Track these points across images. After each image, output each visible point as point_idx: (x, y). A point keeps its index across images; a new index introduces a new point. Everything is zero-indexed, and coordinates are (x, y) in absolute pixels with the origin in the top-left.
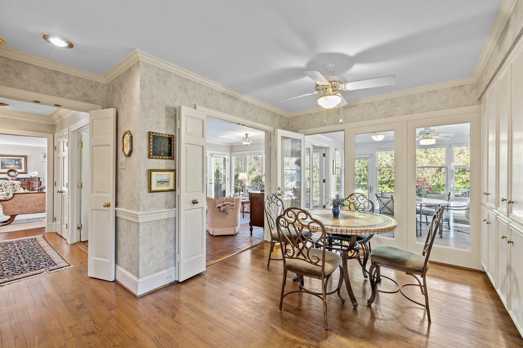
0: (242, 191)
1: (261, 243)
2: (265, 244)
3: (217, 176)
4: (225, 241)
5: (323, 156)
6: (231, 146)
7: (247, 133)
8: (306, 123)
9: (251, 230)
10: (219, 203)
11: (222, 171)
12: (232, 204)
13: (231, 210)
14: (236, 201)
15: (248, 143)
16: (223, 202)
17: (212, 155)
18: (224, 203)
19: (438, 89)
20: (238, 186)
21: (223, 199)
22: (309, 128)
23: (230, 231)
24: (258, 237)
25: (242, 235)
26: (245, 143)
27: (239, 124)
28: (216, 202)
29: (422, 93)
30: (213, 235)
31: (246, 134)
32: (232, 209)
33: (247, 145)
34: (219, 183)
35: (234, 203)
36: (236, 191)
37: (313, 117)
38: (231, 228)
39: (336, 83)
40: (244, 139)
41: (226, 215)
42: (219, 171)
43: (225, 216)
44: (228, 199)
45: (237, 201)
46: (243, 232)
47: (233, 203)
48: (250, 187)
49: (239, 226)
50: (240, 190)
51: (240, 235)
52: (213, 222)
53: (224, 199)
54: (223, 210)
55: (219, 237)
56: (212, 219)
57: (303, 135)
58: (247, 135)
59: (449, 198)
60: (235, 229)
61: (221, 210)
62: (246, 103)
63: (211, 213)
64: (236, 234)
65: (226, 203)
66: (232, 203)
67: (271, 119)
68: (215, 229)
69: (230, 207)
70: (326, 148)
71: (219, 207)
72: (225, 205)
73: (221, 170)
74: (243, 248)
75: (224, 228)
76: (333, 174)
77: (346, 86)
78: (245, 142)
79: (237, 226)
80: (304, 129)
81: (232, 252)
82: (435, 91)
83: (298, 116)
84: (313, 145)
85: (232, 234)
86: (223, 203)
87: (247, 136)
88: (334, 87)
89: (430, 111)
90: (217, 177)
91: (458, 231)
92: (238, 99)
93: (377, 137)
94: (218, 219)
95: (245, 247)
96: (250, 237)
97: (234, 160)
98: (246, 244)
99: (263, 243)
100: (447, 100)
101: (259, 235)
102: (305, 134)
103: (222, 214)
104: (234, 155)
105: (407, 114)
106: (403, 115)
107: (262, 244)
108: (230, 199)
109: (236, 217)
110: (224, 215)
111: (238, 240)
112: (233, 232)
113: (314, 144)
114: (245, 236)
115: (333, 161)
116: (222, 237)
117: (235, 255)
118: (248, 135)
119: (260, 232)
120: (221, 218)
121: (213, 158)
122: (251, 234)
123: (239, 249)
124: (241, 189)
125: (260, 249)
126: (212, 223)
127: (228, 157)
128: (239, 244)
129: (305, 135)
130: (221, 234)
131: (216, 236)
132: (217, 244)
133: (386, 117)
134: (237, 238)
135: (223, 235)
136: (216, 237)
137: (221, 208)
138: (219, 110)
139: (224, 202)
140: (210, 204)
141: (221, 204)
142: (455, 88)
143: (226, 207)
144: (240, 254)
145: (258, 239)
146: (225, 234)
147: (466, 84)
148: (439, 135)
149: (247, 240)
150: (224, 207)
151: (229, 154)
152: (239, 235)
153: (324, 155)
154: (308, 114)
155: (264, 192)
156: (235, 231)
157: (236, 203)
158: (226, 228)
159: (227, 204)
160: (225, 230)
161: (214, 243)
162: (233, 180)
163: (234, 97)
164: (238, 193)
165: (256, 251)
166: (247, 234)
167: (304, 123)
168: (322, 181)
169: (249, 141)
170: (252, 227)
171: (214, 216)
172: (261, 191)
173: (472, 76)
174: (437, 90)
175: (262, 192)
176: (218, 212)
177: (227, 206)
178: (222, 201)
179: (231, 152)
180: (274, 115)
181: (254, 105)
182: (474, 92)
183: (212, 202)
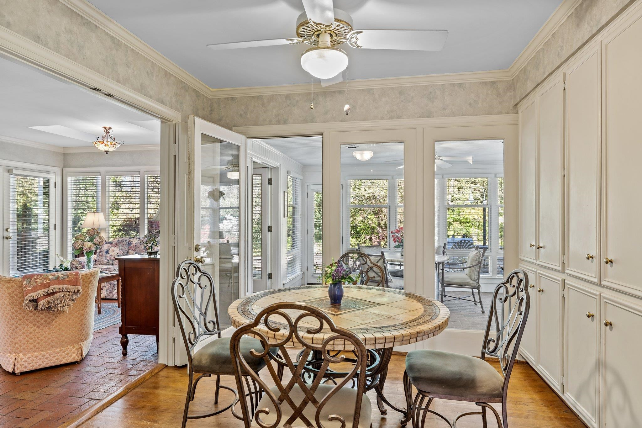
0: (95, 254)
1: (151, 373)
2: (161, 373)
3: (25, 220)
4: (53, 385)
5: (269, 184)
6: (64, 153)
7: (107, 125)
8: (249, 115)
9: (125, 344)
10: (35, 289)
11: (39, 210)
12: (72, 288)
13: (71, 303)
14: (83, 280)
15: (111, 149)
16: (48, 285)
17: (10, 171)
18: (51, 289)
19: (465, 83)
20: (85, 243)
21: (46, 279)
22: (256, 124)
23: (67, 354)
24: (141, 358)
25: (100, 358)
26: (102, 148)
27: (99, 90)
28: (25, 287)
29: (443, 84)
30: (13, 374)
31: (105, 128)
32: (73, 300)
33: (107, 152)
34: (30, 235)
35: (80, 287)
36: (79, 253)
37: (263, 105)
38: (70, 347)
39: (342, 26)
40: (100, 139)
41: (56, 317)
42: (31, 208)
43: (53, 320)
44: (61, 279)
45: (86, 280)
46: (102, 351)
47: (76, 285)
48: (114, 243)
49: (91, 337)
50: (91, 252)
51: (95, 359)
52: (14, 339)
53: (50, 277)
54: (47, 306)
55: (32, 376)
56: (11, 331)
57: (244, 137)
58: (107, 129)
59: (444, 252)
60: (81, 348)
61: (40, 307)
62: (117, 43)
63: (9, 317)
64: (83, 360)
65: (57, 287)
66: (74, 287)
67: (176, 95)
68: (21, 356)
69: (68, 298)
70: (272, 169)
71: (35, 301)
72: (53, 293)
73: (34, 207)
74: (106, 394)
75: (49, 349)
76: (284, 217)
77: (359, 36)
78: (103, 145)
79: (86, 339)
80: (246, 125)
81: (75, 413)
82: (460, 84)
83: (233, 99)
84: (254, 162)
85: (73, 361)
86: (47, 289)
87: (107, 132)
88: (334, 35)
89: (454, 116)
90: (23, 223)
91: (459, 299)
92: (96, 26)
93: (362, 154)
94: (31, 331)
95: (111, 391)
96: (123, 362)
97: (73, 184)
98: (113, 383)
99: (156, 371)
100: (477, 101)
101: (145, 353)
102: (247, 136)
103: (42, 316)
104: (72, 174)
105: (422, 117)
106: (418, 118)
107: (154, 376)
108: (68, 276)
109: (84, 317)
110: (49, 318)
111: (90, 374)
112: (74, 356)
113: (254, 160)
114: (107, 360)
115: (284, 192)
116: (44, 374)
117: (87, 423)
118: (110, 131)
119: (144, 345)
120: (38, 327)
121: (13, 180)
122: (125, 354)
123: (97, 401)
124: (94, 249)
125: (151, 391)
126: (12, 342)
127: (55, 178)
128: (93, 387)
129: (249, 138)
130: (40, 365)
131: (23, 374)
132: (27, 396)
133: (392, 118)
134: (87, 369)
135: (46, 366)
136: (23, 377)
137: (41, 303)
138: (37, 39)
139: (49, 287)
140: (6, 294)
141: (39, 291)
142: (485, 83)
143: (55, 299)
144: (101, 413)
145: (144, 363)
146: (51, 364)
147: (500, 81)
148: (441, 158)
149: (116, 372)
150: (50, 298)
151: (58, 170)
152: (90, 361)
153: (270, 182)
154: (253, 96)
155: (158, 257)
156: (80, 351)
157: (83, 285)
158: (56, 347)
159: (58, 290)
160: (51, 354)
161: (17, 397)
162: (69, 229)
163: (82, 17)
164: (84, 259)
165: (142, 397)
166: (114, 355)
167: (245, 113)
168: (266, 229)
169: (113, 143)
170: (127, 338)
171: (17, 325)
172: (150, 254)
173: (508, 70)
174: (463, 83)
175: (152, 256)
176: (31, 311)
177: (58, 294)
178: (43, 283)
179: (64, 167)
180: (184, 87)
181: (137, 53)
182: (509, 94)
183: (12, 289)
